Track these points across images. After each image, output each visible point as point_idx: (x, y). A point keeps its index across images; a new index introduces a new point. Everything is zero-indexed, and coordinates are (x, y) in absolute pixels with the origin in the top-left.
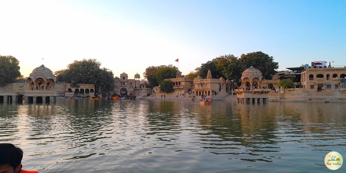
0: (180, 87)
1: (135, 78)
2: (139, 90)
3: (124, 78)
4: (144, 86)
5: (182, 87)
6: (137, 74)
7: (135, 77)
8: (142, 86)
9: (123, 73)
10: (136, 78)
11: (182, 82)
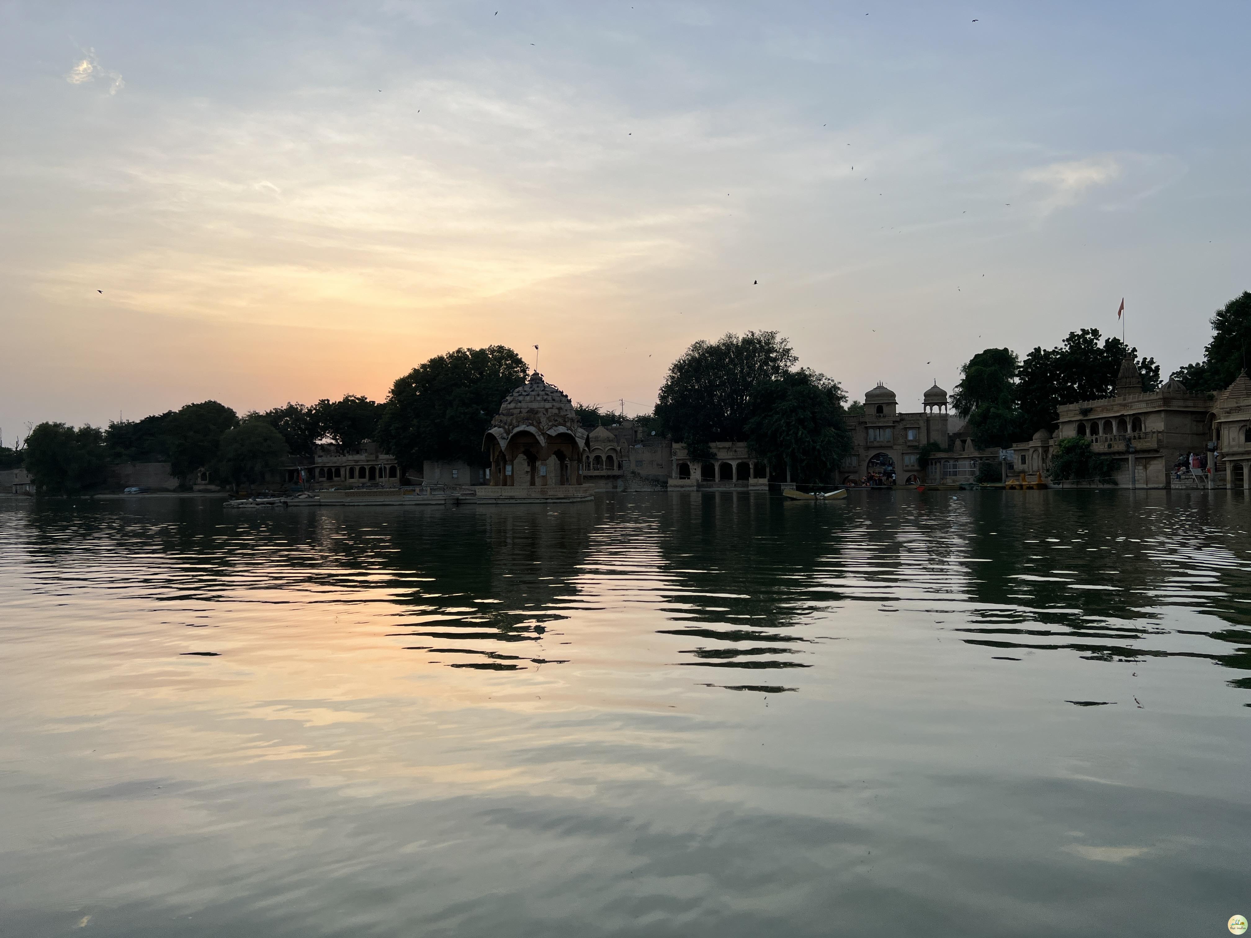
0: (1138, 445)
1: (928, 408)
2: (942, 462)
3: (880, 409)
4: (964, 442)
5: (1152, 444)
6: (935, 386)
7: (926, 404)
8: (958, 442)
9: (878, 388)
10: (932, 405)
11: (1152, 418)
